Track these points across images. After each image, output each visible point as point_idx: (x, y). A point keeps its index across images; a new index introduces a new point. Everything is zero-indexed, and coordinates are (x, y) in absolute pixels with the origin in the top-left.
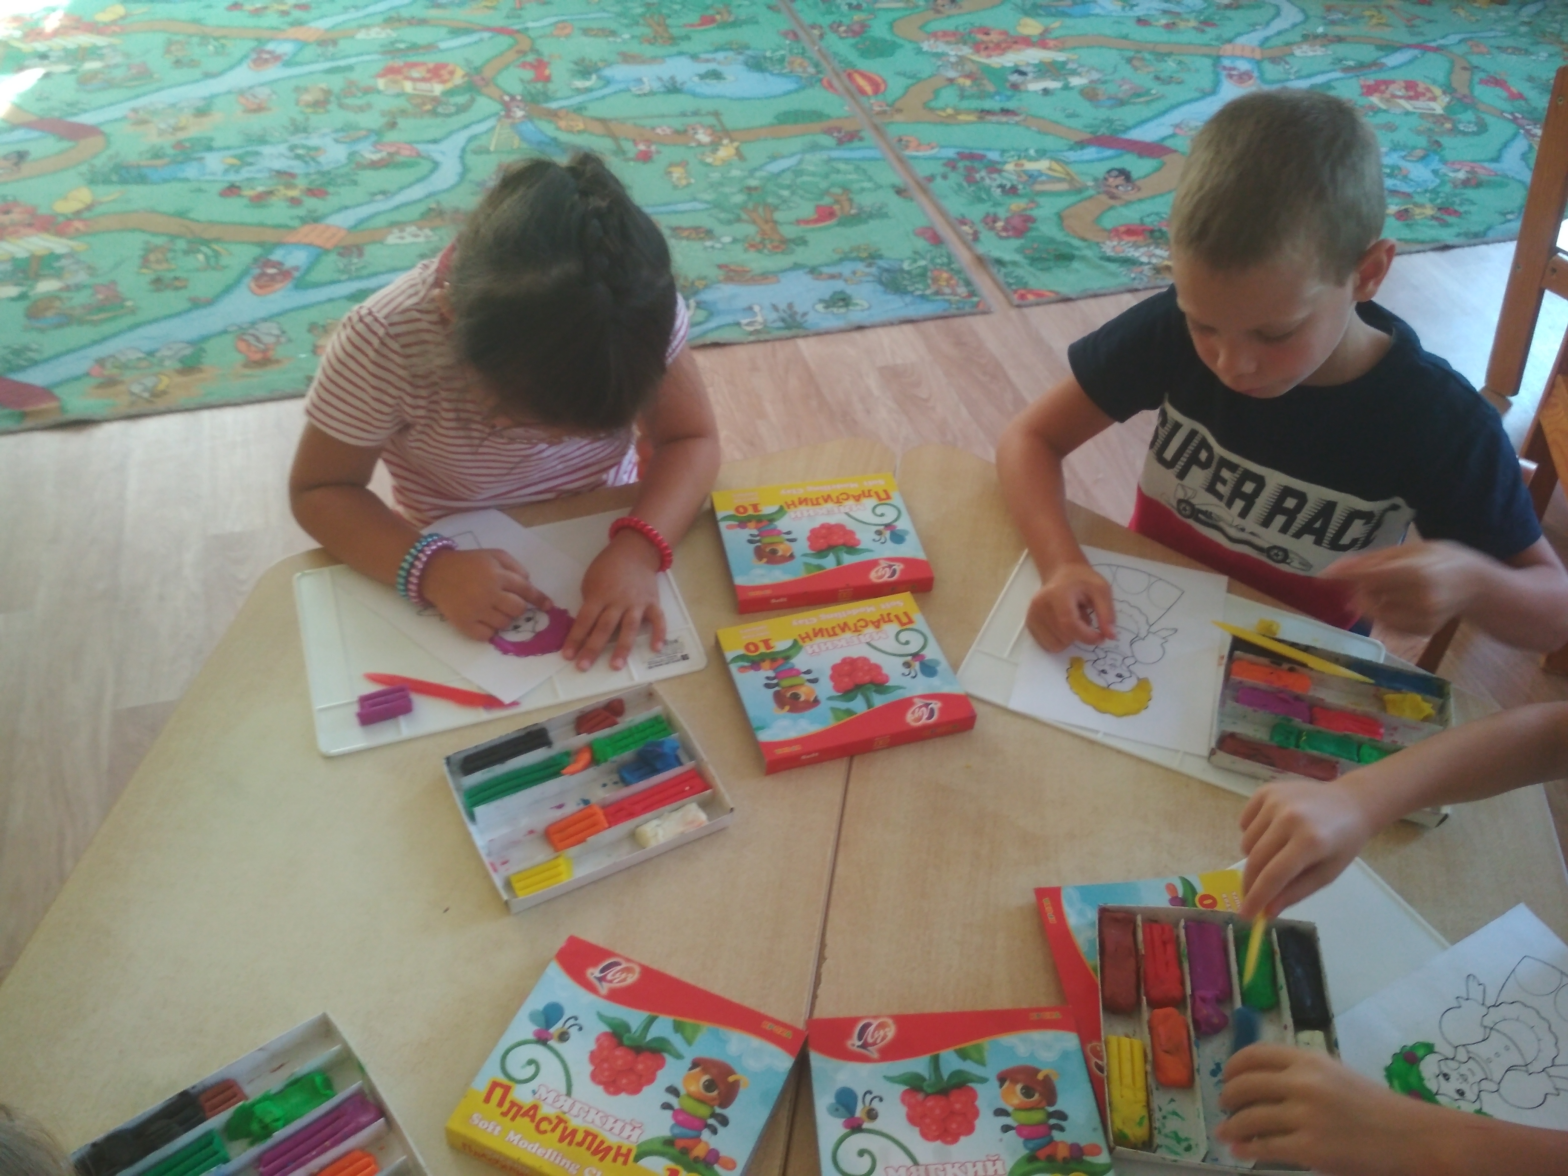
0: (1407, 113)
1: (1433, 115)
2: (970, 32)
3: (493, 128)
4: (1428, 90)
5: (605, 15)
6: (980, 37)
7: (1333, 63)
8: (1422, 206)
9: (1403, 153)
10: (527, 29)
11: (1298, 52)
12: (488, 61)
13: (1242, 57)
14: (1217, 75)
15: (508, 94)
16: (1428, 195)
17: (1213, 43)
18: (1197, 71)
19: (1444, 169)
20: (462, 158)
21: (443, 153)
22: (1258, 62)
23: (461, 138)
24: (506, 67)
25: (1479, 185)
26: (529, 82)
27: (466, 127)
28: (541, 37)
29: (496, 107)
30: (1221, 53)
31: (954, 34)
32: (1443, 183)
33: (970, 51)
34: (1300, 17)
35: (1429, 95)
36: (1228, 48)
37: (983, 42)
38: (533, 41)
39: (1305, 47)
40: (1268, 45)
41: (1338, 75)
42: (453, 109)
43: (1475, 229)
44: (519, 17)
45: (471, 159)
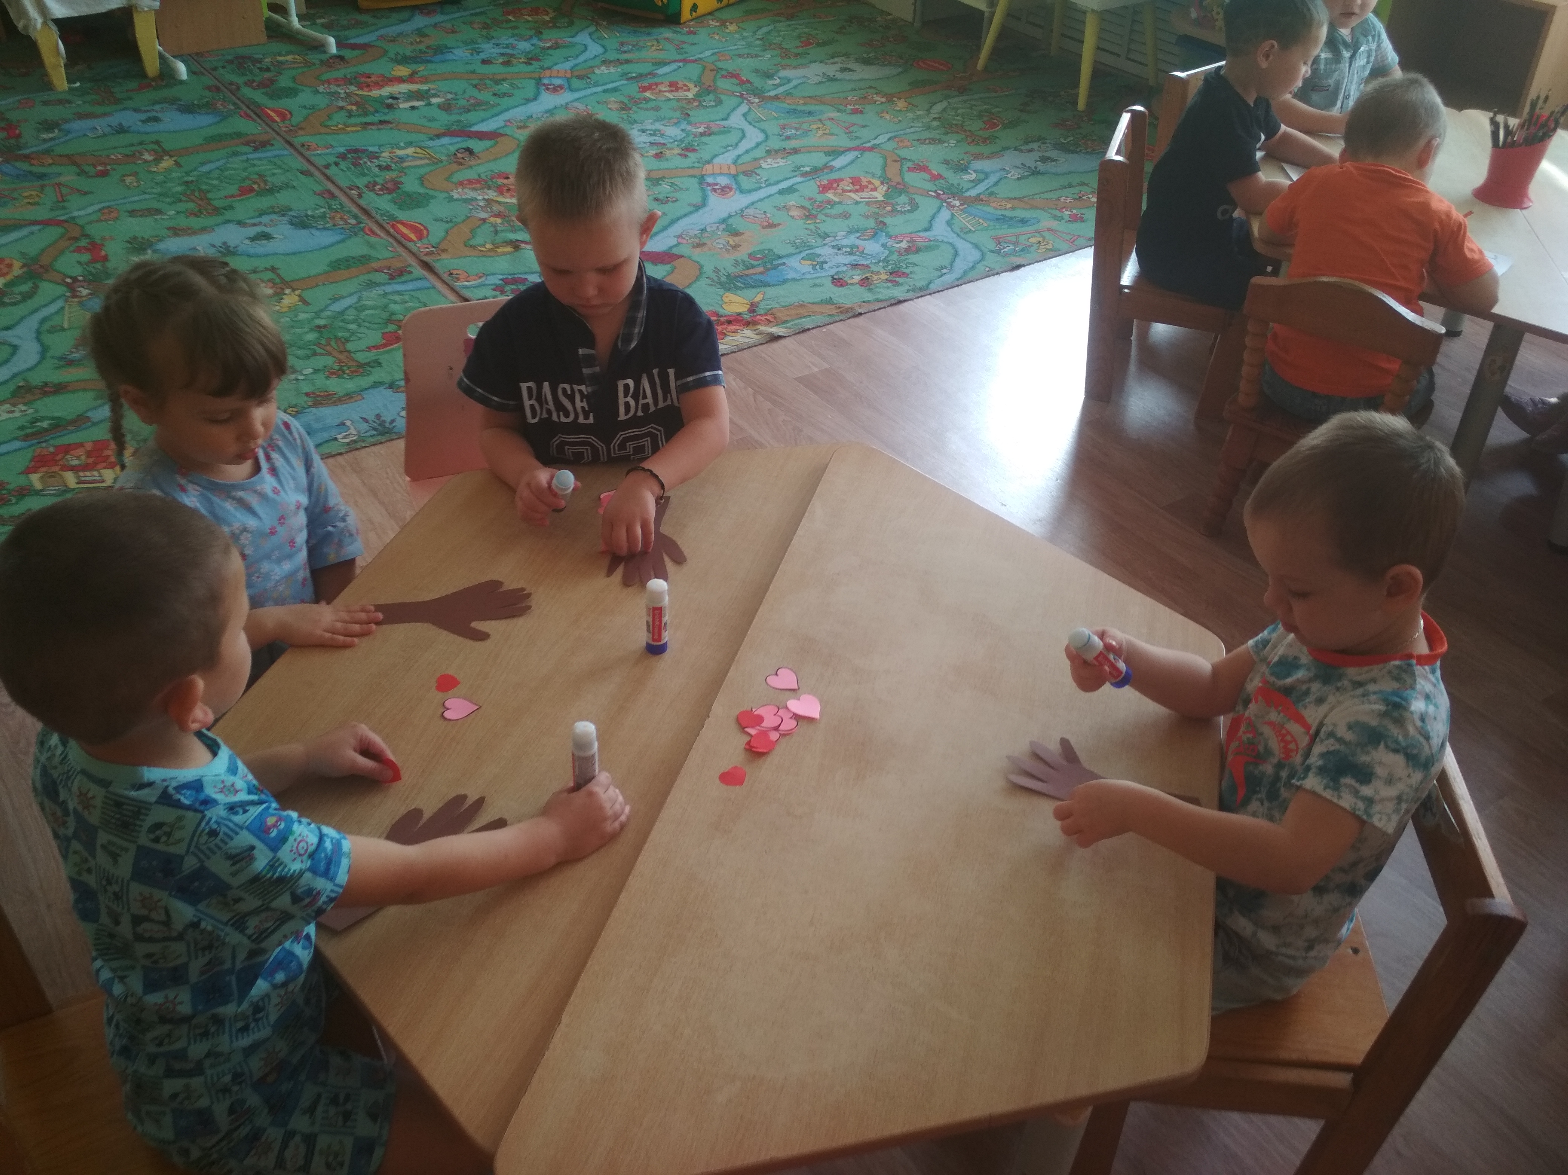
0: (857, 203)
1: (876, 202)
2: (492, 178)
3: (63, 308)
4: (870, 182)
5: (148, 196)
6: (501, 181)
7: (795, 171)
8: (878, 273)
9: (858, 235)
10: (74, 218)
11: (764, 165)
12: (42, 251)
13: (721, 174)
14: (703, 190)
15: (71, 277)
16: (881, 264)
17: (696, 165)
18: (687, 189)
19: (890, 242)
20: (38, 339)
21: (19, 337)
22: (735, 177)
23: (33, 322)
24: (61, 253)
25: (918, 250)
26: (87, 264)
27: (35, 311)
28: (90, 223)
29: (61, 290)
30: (703, 173)
31: (478, 181)
32: (891, 253)
33: (495, 194)
34: (761, 137)
35: (870, 186)
36: (709, 168)
37: (505, 185)
38: (82, 227)
39: (770, 160)
40: (740, 162)
41: (799, 179)
42: (19, 297)
43: (920, 284)
44: (64, 208)
45: (48, 339)
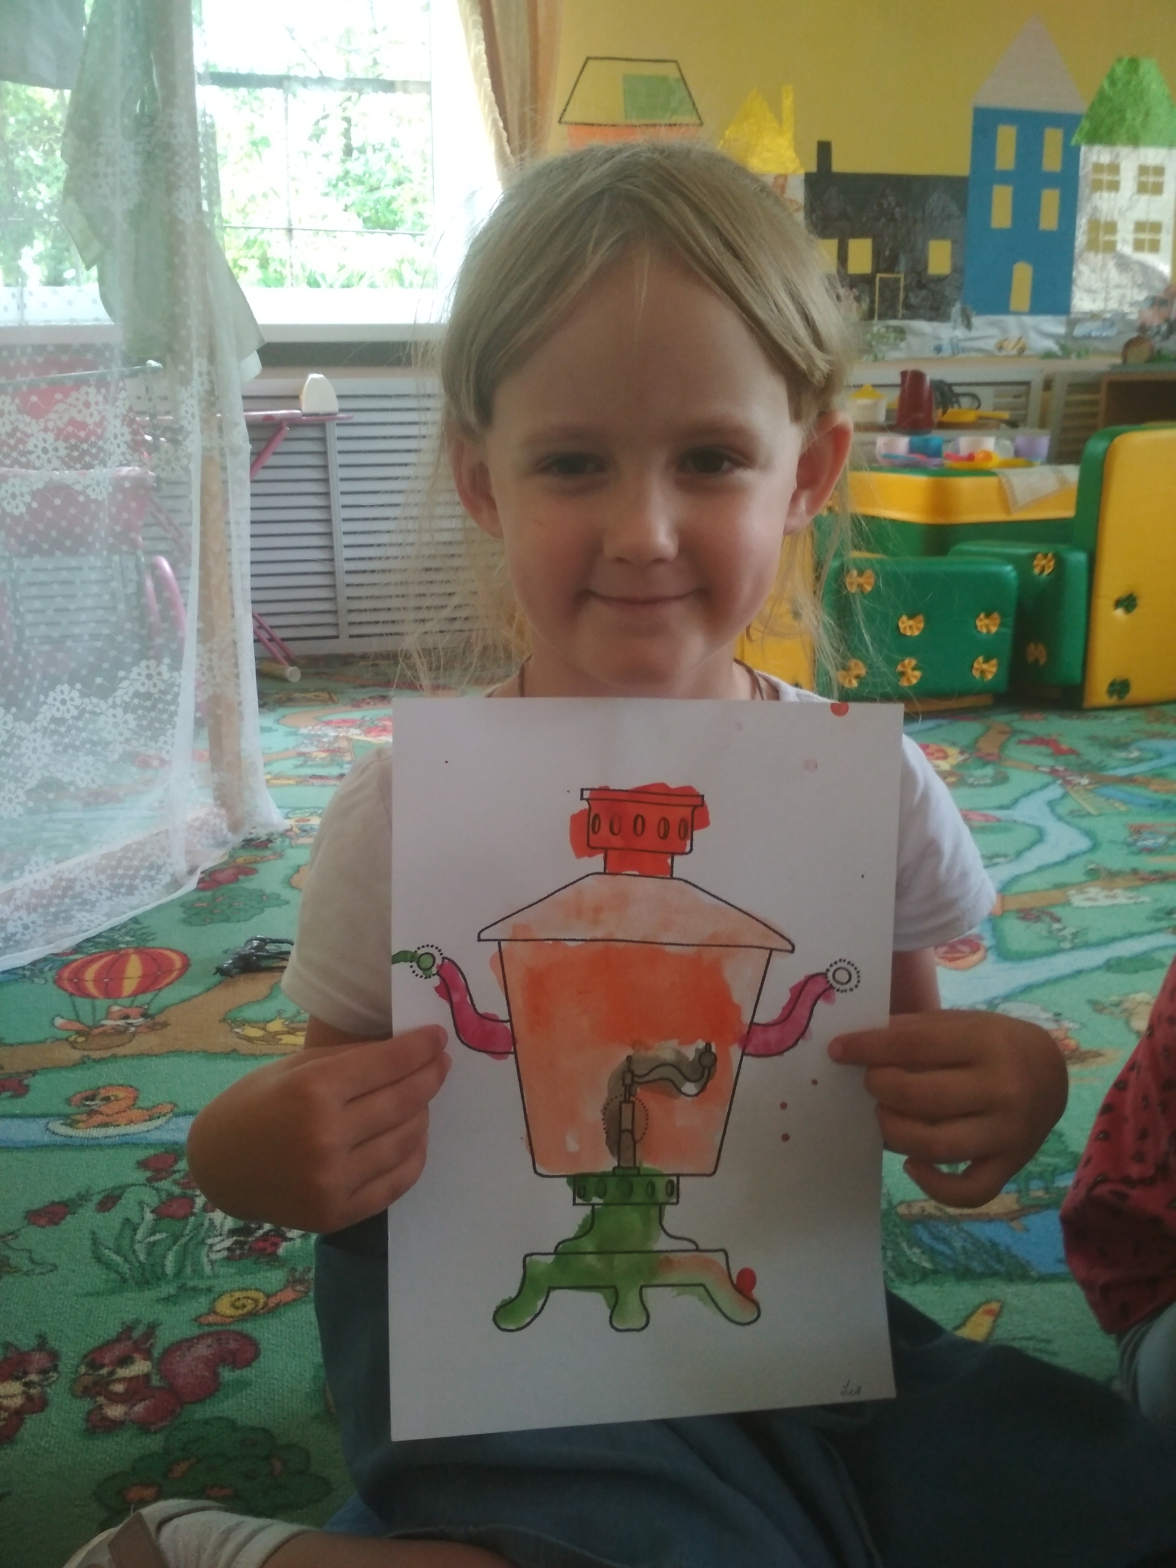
7: (1153, 919)
11: (1078, 900)
34: (1084, 843)
39: (1093, 891)
40: (1015, 889)
